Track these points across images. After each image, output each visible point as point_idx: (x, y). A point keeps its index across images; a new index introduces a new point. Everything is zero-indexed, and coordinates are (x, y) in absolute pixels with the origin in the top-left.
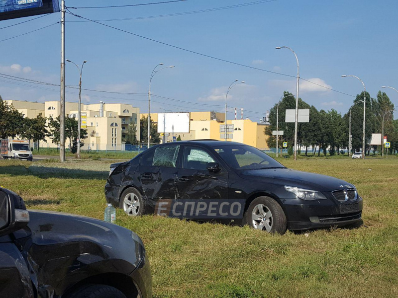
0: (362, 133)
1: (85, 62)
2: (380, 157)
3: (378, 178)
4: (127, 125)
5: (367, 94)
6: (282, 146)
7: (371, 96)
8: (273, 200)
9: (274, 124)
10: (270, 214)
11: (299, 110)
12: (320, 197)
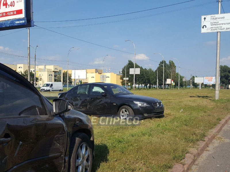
0: (163, 78)
1: (37, 46)
2: (170, 89)
3: (170, 98)
4: (57, 75)
5: (165, 61)
6: (128, 85)
7: (166, 63)
8: (129, 107)
9: (124, 75)
10: (128, 113)
11: (136, 69)
12: (148, 106)
